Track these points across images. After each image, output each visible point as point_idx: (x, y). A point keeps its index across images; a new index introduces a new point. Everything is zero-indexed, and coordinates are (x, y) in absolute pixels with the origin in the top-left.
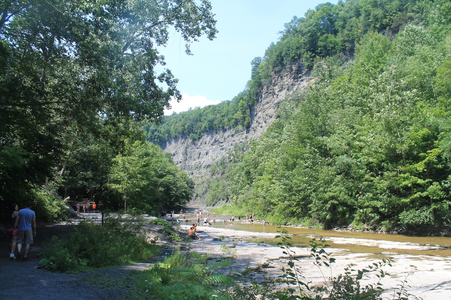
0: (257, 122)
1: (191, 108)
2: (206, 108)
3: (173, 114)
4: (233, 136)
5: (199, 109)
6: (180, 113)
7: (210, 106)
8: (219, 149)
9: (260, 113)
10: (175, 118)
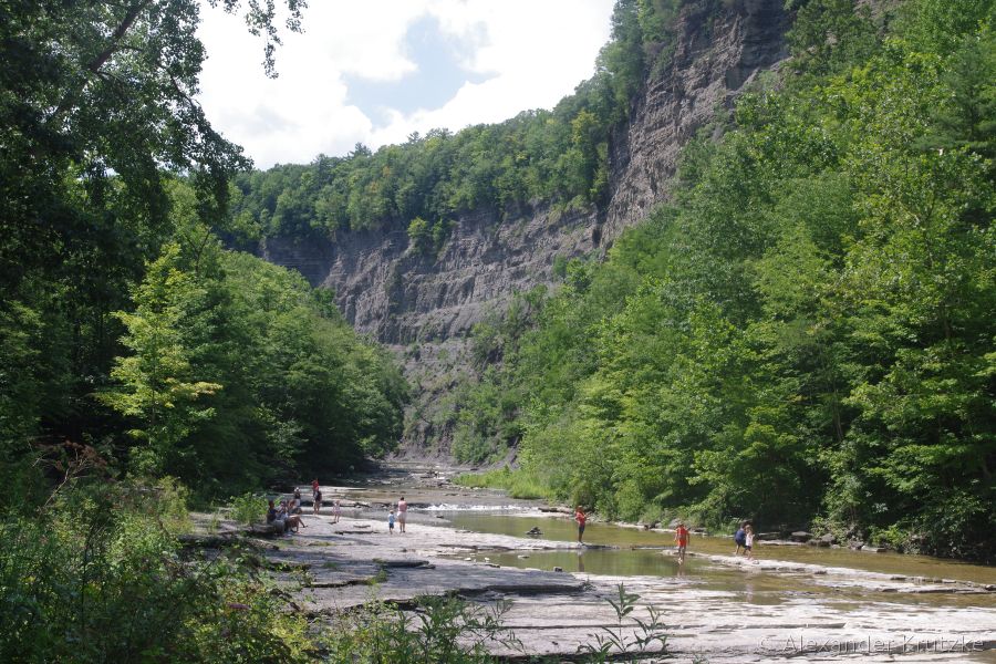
0: (629, 185)
1: (416, 134)
2: (467, 135)
3: (357, 154)
4: (553, 230)
5: (444, 135)
6: (382, 150)
7: (480, 128)
8: (505, 273)
9: (639, 156)
10: (361, 165)
